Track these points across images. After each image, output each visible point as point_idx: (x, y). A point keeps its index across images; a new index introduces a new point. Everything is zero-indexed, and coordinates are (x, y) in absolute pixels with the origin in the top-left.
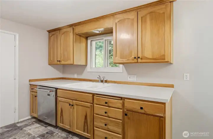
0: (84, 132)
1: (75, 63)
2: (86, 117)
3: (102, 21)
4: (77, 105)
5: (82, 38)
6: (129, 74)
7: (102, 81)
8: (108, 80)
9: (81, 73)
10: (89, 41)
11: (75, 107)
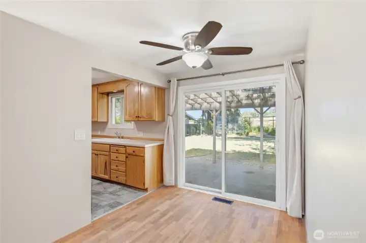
0: (105, 175)
1: (99, 121)
2: (106, 163)
3: (117, 84)
4: (100, 154)
5: (104, 95)
6: (139, 130)
7: (119, 138)
8: (124, 136)
9: (103, 129)
10: (110, 98)
11: (99, 156)
